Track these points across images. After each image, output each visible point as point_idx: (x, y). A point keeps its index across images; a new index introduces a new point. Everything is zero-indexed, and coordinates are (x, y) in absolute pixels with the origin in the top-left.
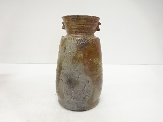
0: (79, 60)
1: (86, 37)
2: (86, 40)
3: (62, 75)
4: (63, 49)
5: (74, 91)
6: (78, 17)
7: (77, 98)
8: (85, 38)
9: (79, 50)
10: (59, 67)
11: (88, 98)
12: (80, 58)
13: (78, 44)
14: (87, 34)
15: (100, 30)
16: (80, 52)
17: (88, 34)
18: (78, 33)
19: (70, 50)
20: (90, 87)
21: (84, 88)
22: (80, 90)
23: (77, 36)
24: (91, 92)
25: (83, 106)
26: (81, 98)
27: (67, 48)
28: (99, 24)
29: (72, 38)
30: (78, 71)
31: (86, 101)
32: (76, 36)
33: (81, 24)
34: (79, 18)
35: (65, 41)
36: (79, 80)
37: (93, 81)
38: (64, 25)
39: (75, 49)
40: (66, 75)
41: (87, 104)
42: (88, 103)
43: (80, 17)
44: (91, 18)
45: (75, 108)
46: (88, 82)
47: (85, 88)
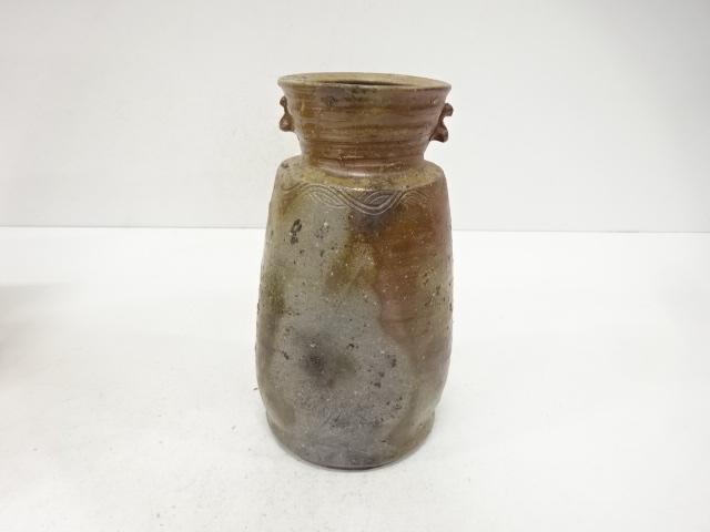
0: (356, 280)
1: (389, 181)
2: (390, 195)
3: (284, 335)
4: (289, 228)
5: (335, 397)
6: (356, 95)
7: (348, 424)
8: (386, 187)
9: (356, 241)
10: (273, 301)
11: (390, 422)
12: (362, 273)
13: (352, 213)
14: (392, 167)
15: (447, 135)
16: (363, 247)
17: (397, 166)
18: (353, 160)
19: (320, 237)
20: (401, 381)
21: (376, 385)
22: (358, 395)
23: (351, 177)
24: (405, 403)
25: (369, 453)
26: (362, 424)
27: (303, 224)
28: (448, 110)
29: (327, 183)
30: (352, 323)
31: (385, 434)
32: (346, 173)
33: (369, 127)
34: (360, 100)
35: (296, 196)
36: (358, 354)
37: (414, 360)
38: (286, 110)
39: (338, 233)
40: (302, 338)
41: (386, 444)
42: (390, 439)
43: (364, 96)
44: (414, 99)
45: (341, 458)
46: (394, 365)
47: (378, 385)
